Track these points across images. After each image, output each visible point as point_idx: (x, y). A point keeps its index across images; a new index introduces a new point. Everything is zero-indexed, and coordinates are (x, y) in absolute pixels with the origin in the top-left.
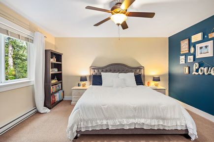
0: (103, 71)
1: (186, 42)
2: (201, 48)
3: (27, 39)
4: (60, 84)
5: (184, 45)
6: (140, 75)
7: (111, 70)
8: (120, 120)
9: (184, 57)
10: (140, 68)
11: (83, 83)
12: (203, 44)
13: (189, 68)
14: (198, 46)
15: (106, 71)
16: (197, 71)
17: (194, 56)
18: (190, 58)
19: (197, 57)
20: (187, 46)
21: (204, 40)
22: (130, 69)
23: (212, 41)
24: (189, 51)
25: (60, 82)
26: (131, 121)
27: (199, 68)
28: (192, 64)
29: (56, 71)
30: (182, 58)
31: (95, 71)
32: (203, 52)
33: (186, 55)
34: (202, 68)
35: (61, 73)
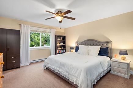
3: (49, 32)
4: (65, 50)
10: (108, 42)
22: (99, 44)
25: (65, 49)
29: (62, 44)
31: (77, 44)
35: (65, 45)
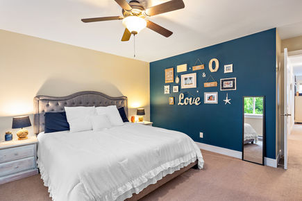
0: (65, 104)
1: (171, 70)
2: (186, 79)
5: (169, 74)
6: (123, 108)
7: (81, 103)
8: (146, 174)
9: (168, 87)
10: (123, 99)
11: (20, 131)
12: (188, 76)
13: (174, 98)
14: (183, 77)
15: (72, 105)
16: (182, 101)
17: (179, 86)
18: (176, 89)
19: (182, 88)
20: (172, 76)
21: (189, 71)
22: (111, 101)
23: (195, 74)
24: (174, 81)
26: (159, 170)
27: (184, 98)
28: (178, 94)
30: (167, 88)
31: (48, 105)
32: (187, 83)
33: (171, 85)
34: (187, 99)
